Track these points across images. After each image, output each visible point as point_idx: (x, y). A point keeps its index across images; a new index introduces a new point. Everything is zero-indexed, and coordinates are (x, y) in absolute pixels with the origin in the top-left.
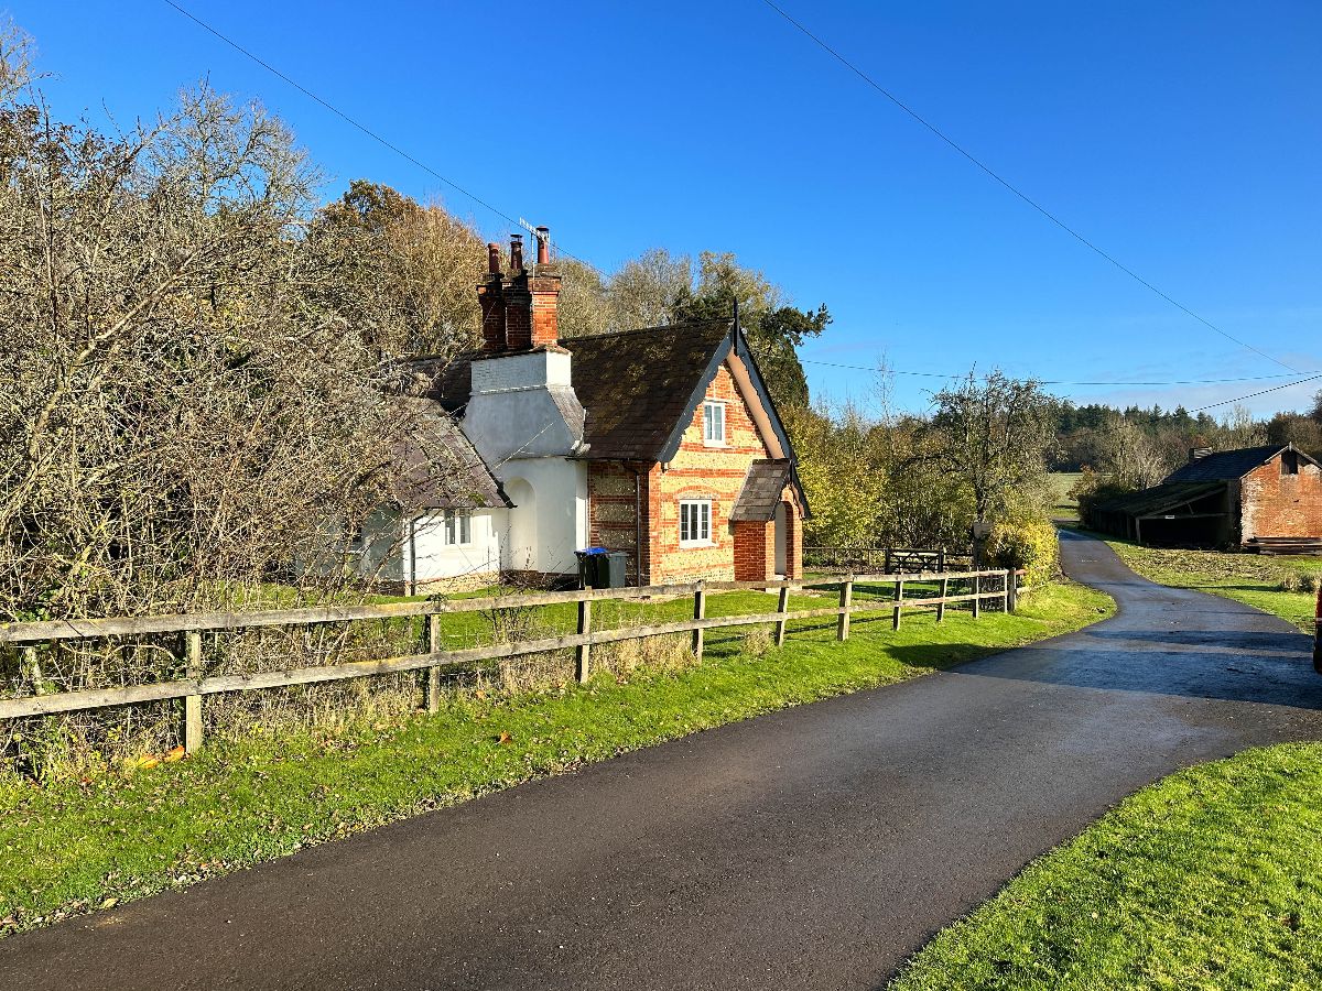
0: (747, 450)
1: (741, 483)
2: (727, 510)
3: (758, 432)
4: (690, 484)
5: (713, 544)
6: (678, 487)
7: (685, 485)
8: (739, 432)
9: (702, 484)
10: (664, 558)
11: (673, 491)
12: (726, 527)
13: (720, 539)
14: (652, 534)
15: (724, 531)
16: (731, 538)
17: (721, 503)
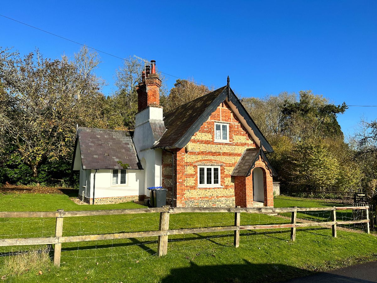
0: (243, 145)
1: (239, 159)
2: (230, 171)
3: (250, 136)
4: (206, 159)
5: (221, 187)
6: (196, 160)
7: (201, 159)
8: (237, 136)
9: (213, 159)
10: (186, 192)
11: (193, 161)
12: (230, 179)
13: (226, 184)
14: (179, 180)
15: (228, 181)
16: (233, 184)
17: (225, 168)
